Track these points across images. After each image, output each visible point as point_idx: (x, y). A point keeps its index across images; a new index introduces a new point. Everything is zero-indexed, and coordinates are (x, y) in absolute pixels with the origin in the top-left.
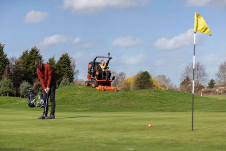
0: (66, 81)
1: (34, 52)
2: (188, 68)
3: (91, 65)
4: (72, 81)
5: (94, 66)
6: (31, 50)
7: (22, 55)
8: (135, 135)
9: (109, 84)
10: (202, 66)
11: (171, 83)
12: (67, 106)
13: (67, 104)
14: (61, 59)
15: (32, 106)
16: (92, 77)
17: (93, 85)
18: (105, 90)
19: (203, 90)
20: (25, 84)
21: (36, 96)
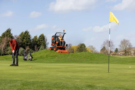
0: (42, 48)
1: (27, 33)
2: (105, 42)
3: (53, 38)
4: (45, 48)
5: (55, 38)
6: (25, 32)
7: (20, 34)
8: (79, 74)
9: (64, 49)
10: (112, 41)
11: (96, 50)
12: (43, 60)
13: (43, 59)
14: (40, 36)
15: (26, 60)
16: (54, 45)
17: (55, 50)
18: (62, 53)
19: (112, 53)
20: (21, 49)
21: (28, 55)
